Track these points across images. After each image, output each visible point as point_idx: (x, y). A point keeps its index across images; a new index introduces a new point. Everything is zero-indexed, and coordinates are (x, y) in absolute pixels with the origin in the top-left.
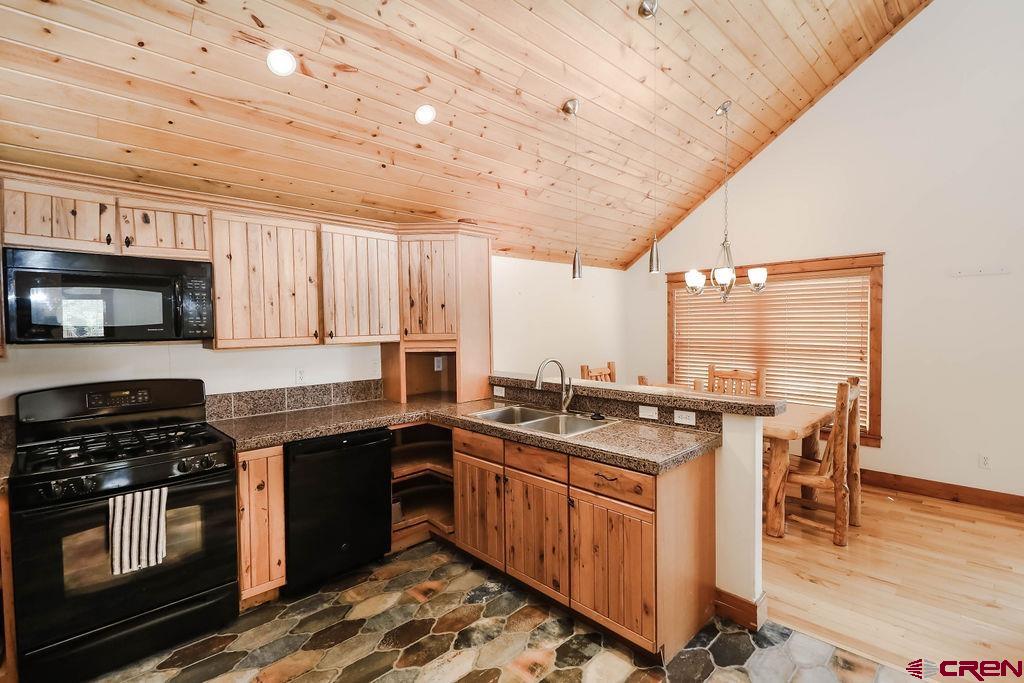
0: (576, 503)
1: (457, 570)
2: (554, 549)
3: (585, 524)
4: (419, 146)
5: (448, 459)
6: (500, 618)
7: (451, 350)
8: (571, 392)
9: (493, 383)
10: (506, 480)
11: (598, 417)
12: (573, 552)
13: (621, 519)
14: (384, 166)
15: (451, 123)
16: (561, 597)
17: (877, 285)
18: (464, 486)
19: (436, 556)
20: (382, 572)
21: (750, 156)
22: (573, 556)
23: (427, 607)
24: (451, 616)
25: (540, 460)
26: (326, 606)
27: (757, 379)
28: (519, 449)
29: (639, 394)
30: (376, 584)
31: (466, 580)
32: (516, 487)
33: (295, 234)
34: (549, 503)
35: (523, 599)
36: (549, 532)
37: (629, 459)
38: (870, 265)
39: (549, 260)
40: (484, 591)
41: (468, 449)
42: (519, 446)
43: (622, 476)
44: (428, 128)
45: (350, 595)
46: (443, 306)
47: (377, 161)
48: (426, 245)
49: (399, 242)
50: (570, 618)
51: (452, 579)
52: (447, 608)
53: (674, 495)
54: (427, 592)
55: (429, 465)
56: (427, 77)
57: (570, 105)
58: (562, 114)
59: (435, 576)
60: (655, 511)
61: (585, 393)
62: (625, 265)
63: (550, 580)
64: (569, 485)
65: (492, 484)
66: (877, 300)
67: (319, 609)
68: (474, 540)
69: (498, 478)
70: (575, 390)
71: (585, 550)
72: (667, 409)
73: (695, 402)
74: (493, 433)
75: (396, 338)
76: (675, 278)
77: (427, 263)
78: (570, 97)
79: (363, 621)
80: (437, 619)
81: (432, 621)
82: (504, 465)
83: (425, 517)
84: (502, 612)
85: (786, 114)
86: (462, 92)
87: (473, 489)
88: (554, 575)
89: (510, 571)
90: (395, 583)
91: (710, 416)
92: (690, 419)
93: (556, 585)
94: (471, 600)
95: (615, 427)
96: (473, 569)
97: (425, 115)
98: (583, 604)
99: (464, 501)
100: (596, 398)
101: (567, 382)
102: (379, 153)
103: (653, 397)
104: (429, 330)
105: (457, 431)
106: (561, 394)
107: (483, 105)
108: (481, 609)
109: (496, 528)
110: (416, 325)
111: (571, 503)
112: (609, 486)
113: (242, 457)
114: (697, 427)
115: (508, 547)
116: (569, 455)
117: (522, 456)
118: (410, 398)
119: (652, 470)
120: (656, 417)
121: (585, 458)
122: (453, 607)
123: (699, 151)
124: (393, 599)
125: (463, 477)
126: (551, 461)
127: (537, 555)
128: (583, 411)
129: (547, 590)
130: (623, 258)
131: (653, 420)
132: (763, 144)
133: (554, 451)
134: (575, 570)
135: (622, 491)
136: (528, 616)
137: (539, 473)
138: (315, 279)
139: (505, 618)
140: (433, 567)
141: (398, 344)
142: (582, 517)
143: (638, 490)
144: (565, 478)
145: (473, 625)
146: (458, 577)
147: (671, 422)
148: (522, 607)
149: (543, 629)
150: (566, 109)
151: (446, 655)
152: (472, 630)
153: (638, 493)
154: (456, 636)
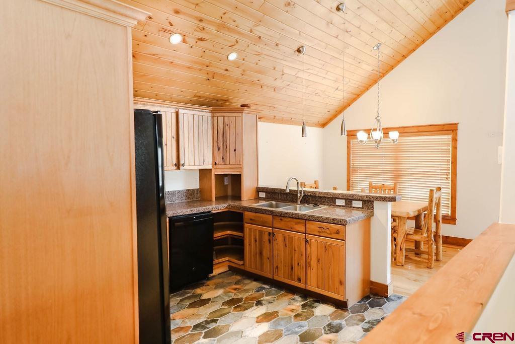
0: (309, 241)
1: (247, 281)
2: (298, 264)
3: (314, 250)
4: (227, 70)
5: (241, 229)
6: (273, 296)
7: (238, 173)
8: (303, 194)
9: (259, 190)
10: (274, 235)
11: (316, 205)
12: (307, 264)
13: (330, 246)
14: (208, 79)
15: (244, 60)
16: (302, 285)
17: (455, 140)
18: (250, 240)
20: (210, 283)
21: (392, 68)
22: (308, 264)
23: (238, 294)
24: (250, 296)
25: (292, 224)
26: (189, 295)
27: (394, 189)
28: (281, 219)
29: (336, 194)
30: (209, 287)
31: (255, 285)
32: (280, 238)
33: (167, 114)
34: (296, 243)
35: (282, 290)
36: (296, 256)
37: (334, 220)
38: (451, 129)
39: (282, 123)
40: (264, 288)
41: (252, 221)
42: (281, 218)
43: (330, 227)
44: (233, 62)
45: (198, 291)
46: (235, 150)
47: (205, 77)
48: (226, 119)
49: (213, 117)
50: (305, 294)
51: (246, 284)
52: (247, 294)
53: (353, 234)
54: (235, 289)
55: (229, 232)
56: (237, 41)
57: (301, 49)
58: (297, 53)
59: (237, 284)
60: (345, 240)
61: (309, 194)
62: (323, 125)
63: (296, 279)
64: (306, 233)
65: (266, 237)
66: (455, 148)
67: (186, 296)
68: (256, 266)
69: (269, 234)
70: (304, 192)
71: (314, 262)
72: (349, 200)
73: (362, 196)
74: (268, 213)
75: (210, 167)
76: (351, 133)
77: (227, 128)
78: (301, 45)
79: (209, 299)
80: (244, 297)
81: (242, 298)
82: (273, 227)
83: (227, 259)
84: (273, 294)
85: (411, 47)
86: (251, 47)
87: (256, 241)
88: (298, 276)
89: (276, 278)
91: (368, 203)
92: (359, 204)
93: (299, 280)
94: (258, 291)
95: (324, 209)
96: (255, 280)
97: (233, 57)
98: (313, 287)
99: (249, 248)
100: (315, 196)
101: (300, 189)
102: (208, 74)
103: (343, 195)
104: (228, 162)
105: (246, 213)
106: (297, 195)
107: (260, 51)
108: (264, 294)
109: (268, 258)
110: (221, 160)
111: (307, 241)
112: (325, 232)
114: (362, 208)
115: (275, 266)
116: (306, 220)
117: (283, 223)
118: (216, 198)
119: (343, 223)
120: (344, 204)
121: (314, 221)
122: (250, 294)
123: (364, 66)
124: (220, 292)
125: (250, 235)
126: (297, 223)
127: (290, 268)
128: (308, 203)
129: (295, 283)
130: (322, 121)
131: (343, 206)
132: (399, 62)
133: (299, 219)
134: (309, 272)
135: (331, 234)
136: (285, 296)
137: (291, 230)
138: (175, 136)
139: (276, 296)
140: (234, 281)
141: (210, 170)
142: (312, 248)
143: (338, 232)
144: (304, 231)
145: (262, 299)
146: (248, 283)
147: (351, 207)
148: (282, 292)
149: (294, 299)
150: (299, 51)
151: (253, 308)
152: (262, 300)
153: (337, 233)
154: (255, 302)
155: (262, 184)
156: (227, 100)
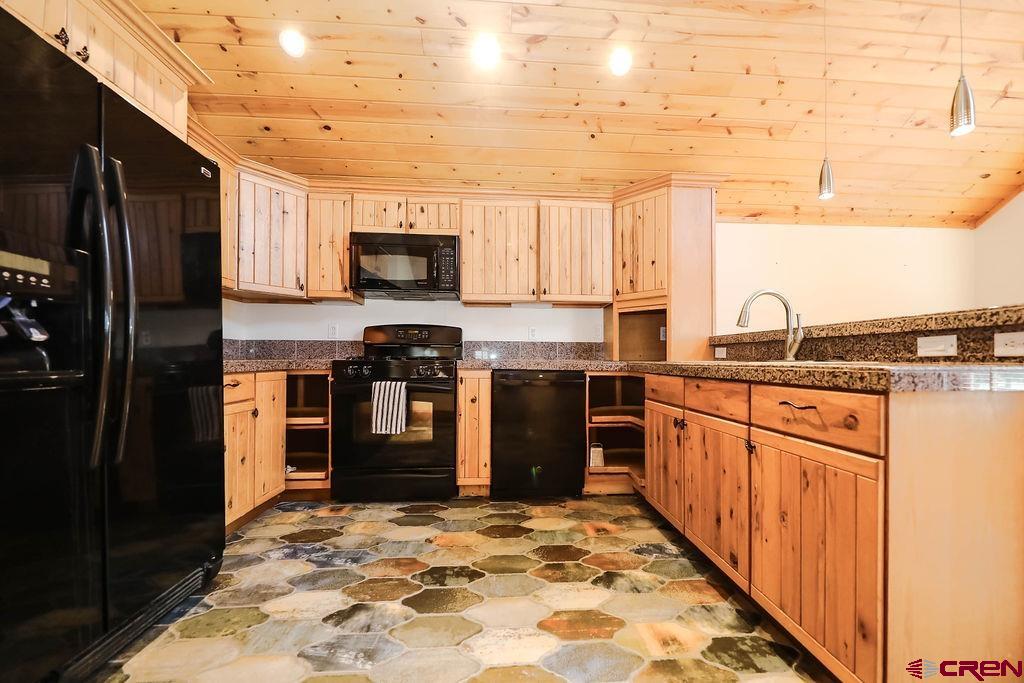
0: (758, 449)
1: (646, 524)
2: (732, 512)
3: (770, 480)
4: (623, 104)
5: (642, 409)
6: (660, 578)
7: (661, 308)
8: (801, 336)
9: (714, 344)
10: (683, 425)
13: (823, 470)
14: (593, 136)
15: (652, 64)
16: (740, 580)
18: (652, 434)
19: (629, 507)
20: (572, 505)
23: (592, 541)
24: (608, 556)
25: (718, 396)
26: (514, 511)
28: (698, 387)
30: (562, 510)
32: (694, 431)
33: (520, 211)
34: (727, 451)
35: (701, 572)
36: (727, 489)
40: (662, 550)
41: (655, 394)
42: (696, 382)
43: (822, 403)
45: (537, 510)
46: (653, 262)
47: (585, 133)
48: (639, 206)
49: (614, 209)
50: (753, 615)
51: (632, 528)
52: (609, 548)
54: (600, 530)
55: (630, 418)
56: (616, 18)
59: (617, 521)
60: (885, 458)
61: (823, 334)
63: (727, 553)
64: (750, 425)
65: (673, 431)
67: (508, 512)
68: (659, 496)
69: (677, 423)
71: (769, 517)
72: (976, 333)
74: (674, 372)
75: (609, 299)
77: (639, 223)
79: (532, 530)
80: (593, 553)
81: (587, 553)
82: (684, 408)
83: (625, 469)
84: (666, 574)
87: (659, 438)
88: (731, 547)
89: (688, 535)
90: (578, 515)
93: (734, 561)
94: (639, 552)
98: (766, 596)
99: (652, 453)
100: (842, 338)
102: (585, 122)
103: (943, 318)
104: (640, 289)
105: (648, 377)
106: (785, 340)
108: (645, 562)
109: (677, 483)
110: (627, 285)
111: (751, 448)
112: (803, 421)
113: (461, 374)
115: (687, 504)
116: (750, 382)
117: (700, 394)
120: (953, 351)
121: (769, 383)
122: (617, 550)
124: (567, 525)
125: (652, 427)
126: (730, 394)
127: (714, 518)
129: (724, 565)
131: (947, 359)
133: (732, 380)
134: (757, 545)
135: (824, 428)
136: (698, 590)
137: (717, 413)
138: (535, 247)
139: (668, 580)
140: (620, 514)
141: (611, 304)
142: (765, 470)
143: (851, 422)
144: (742, 414)
145: (625, 572)
146: (641, 528)
147: (988, 357)
148: (698, 577)
149: (709, 610)
151: (579, 585)
152: (622, 576)
153: (849, 427)
154: (602, 573)
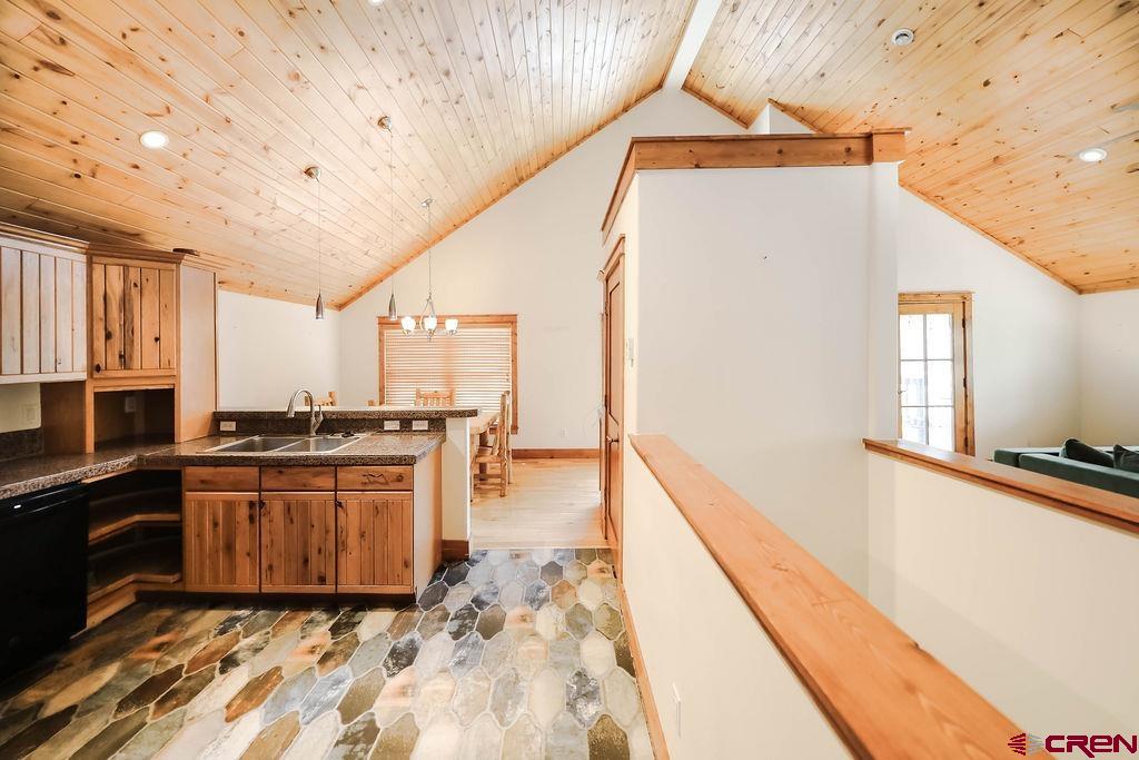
0: (344, 505)
1: (190, 616)
2: (320, 550)
3: (352, 520)
4: (136, 167)
5: (176, 503)
6: (264, 631)
7: (167, 387)
8: (322, 418)
9: (218, 417)
10: (262, 504)
11: (348, 434)
12: (340, 545)
13: (386, 504)
14: (78, 176)
15: (184, 156)
16: (328, 589)
17: (514, 334)
18: (201, 524)
19: (153, 614)
21: (440, 238)
22: (340, 548)
23: (167, 658)
24: (204, 653)
25: (304, 476)
27: (450, 397)
28: (280, 472)
29: (384, 413)
30: (72, 669)
31: (215, 617)
32: (277, 508)
34: (315, 512)
35: (283, 609)
36: (315, 539)
37: (392, 458)
38: (510, 321)
39: (268, 297)
40: (238, 619)
41: (206, 485)
42: (278, 469)
43: (386, 471)
44: (155, 152)
46: (157, 339)
47: (70, 169)
48: (133, 271)
49: (90, 264)
51: (188, 625)
52: (194, 649)
54: (158, 648)
55: (137, 518)
56: (168, 108)
57: (312, 170)
58: (305, 176)
59: (160, 631)
60: (412, 490)
61: (335, 417)
62: (339, 306)
63: (315, 579)
64: (336, 490)
65: (243, 513)
68: (216, 578)
69: (251, 504)
70: (324, 413)
71: (353, 540)
72: (406, 421)
73: (428, 413)
74: (246, 463)
76: (385, 321)
77: (135, 292)
78: (314, 164)
79: (72, 707)
80: (185, 663)
81: (180, 667)
82: (260, 490)
83: (131, 578)
84: (263, 627)
85: (463, 216)
86: (206, 133)
87: (216, 524)
88: (319, 572)
89: (267, 589)
91: (437, 422)
92: (424, 425)
93: (322, 580)
94: (222, 632)
95: (368, 439)
96: (213, 607)
97: (155, 140)
98: (350, 585)
100: (346, 420)
101: (316, 409)
102: (76, 162)
103: (396, 413)
104: (136, 363)
105: (190, 470)
106: (309, 420)
107: (225, 148)
108: (239, 633)
109: (248, 554)
110: (114, 360)
111: (338, 505)
112: (376, 482)
114: (429, 431)
115: (264, 565)
116: (336, 466)
117: (283, 478)
118: (99, 446)
119: (409, 461)
120: (398, 428)
121: (353, 465)
122: (203, 645)
124: (110, 672)
125: (200, 516)
126: (316, 475)
127: (301, 561)
128: (332, 432)
129: (312, 588)
130: (339, 300)
131: (397, 431)
133: (322, 465)
134: (342, 560)
135: (387, 483)
136: (291, 619)
137: (304, 488)
139: (269, 629)
140: (156, 624)
141: (80, 385)
142: (350, 514)
143: (400, 478)
144: (332, 486)
145: (235, 649)
146: (196, 619)
147: (411, 431)
148: (283, 614)
149: (311, 621)
150: (308, 172)
151: (213, 684)
152: (236, 652)
153: (399, 481)
154: (218, 664)
155: (226, 405)
156: (137, 235)
